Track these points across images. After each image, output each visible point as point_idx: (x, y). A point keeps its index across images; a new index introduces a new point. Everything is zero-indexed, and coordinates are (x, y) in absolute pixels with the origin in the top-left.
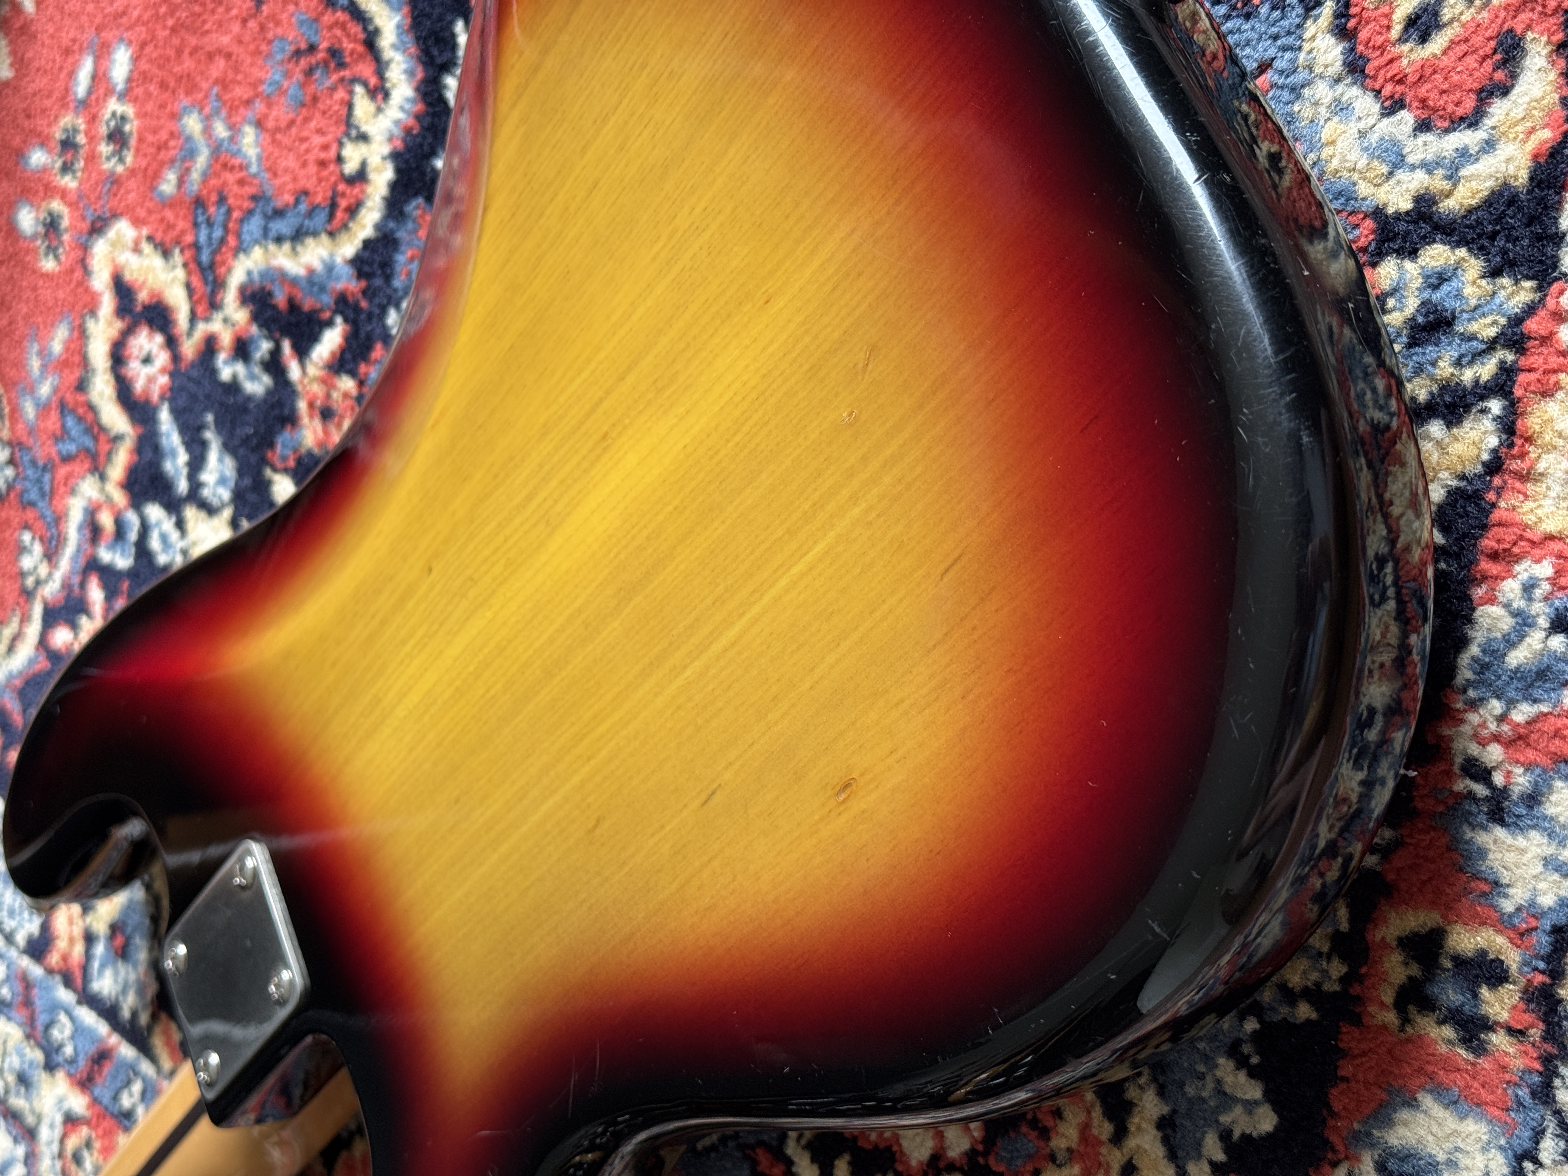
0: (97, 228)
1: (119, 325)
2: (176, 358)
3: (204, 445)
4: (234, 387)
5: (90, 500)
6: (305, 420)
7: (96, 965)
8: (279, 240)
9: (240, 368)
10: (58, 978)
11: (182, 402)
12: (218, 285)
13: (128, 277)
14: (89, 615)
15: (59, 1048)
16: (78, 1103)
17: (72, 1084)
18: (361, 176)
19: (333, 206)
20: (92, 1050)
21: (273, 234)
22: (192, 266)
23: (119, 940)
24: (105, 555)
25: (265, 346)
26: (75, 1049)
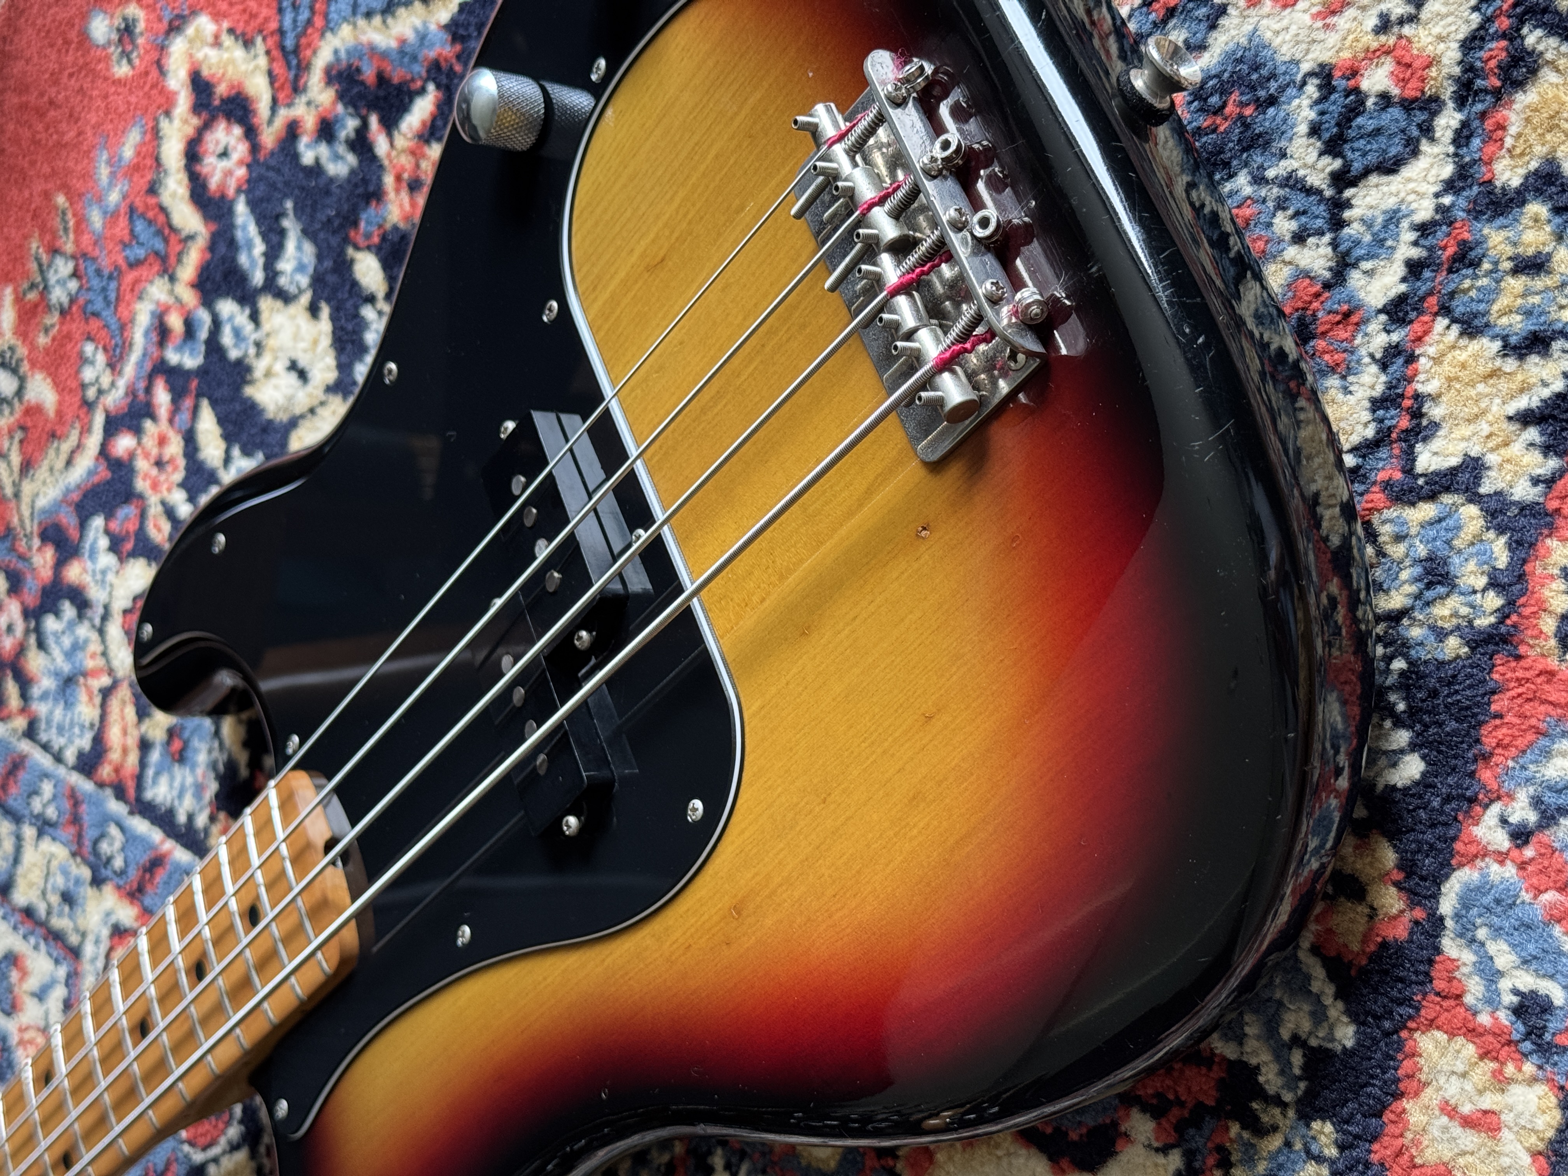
0: (175, 27)
1: (195, 121)
2: (255, 148)
3: (282, 233)
4: (317, 169)
5: (158, 303)
6: (391, 195)
7: (150, 772)
8: (369, 15)
9: (323, 150)
10: (109, 792)
11: (261, 190)
12: (303, 67)
13: (205, 73)
14: (154, 418)
15: (108, 861)
16: (127, 914)
17: (121, 897)
20: (145, 858)
21: (362, 9)
22: (276, 53)
23: (177, 745)
24: (173, 357)
25: (352, 124)
26: (126, 860)
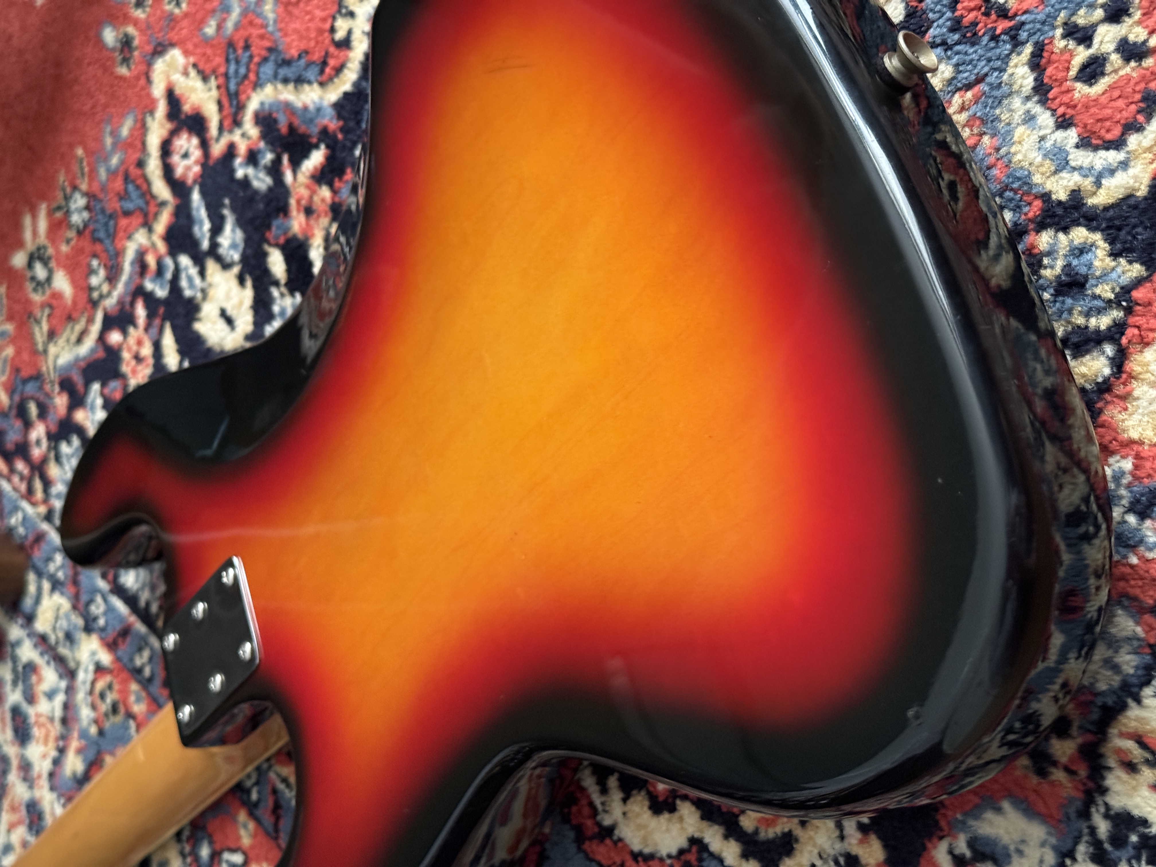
0: (159, 50)
1: (169, 126)
2: (207, 154)
3: (222, 219)
4: (246, 182)
5: (141, 245)
6: (294, 213)
8: (286, 81)
9: (250, 171)
11: (210, 185)
13: (177, 91)
14: (135, 326)
15: (95, 619)
16: (105, 658)
17: (102, 644)
18: (346, 44)
19: (324, 63)
20: (118, 625)
21: (280, 76)
22: (223, 90)
24: (149, 286)
25: (269, 157)
26: (107, 622)
